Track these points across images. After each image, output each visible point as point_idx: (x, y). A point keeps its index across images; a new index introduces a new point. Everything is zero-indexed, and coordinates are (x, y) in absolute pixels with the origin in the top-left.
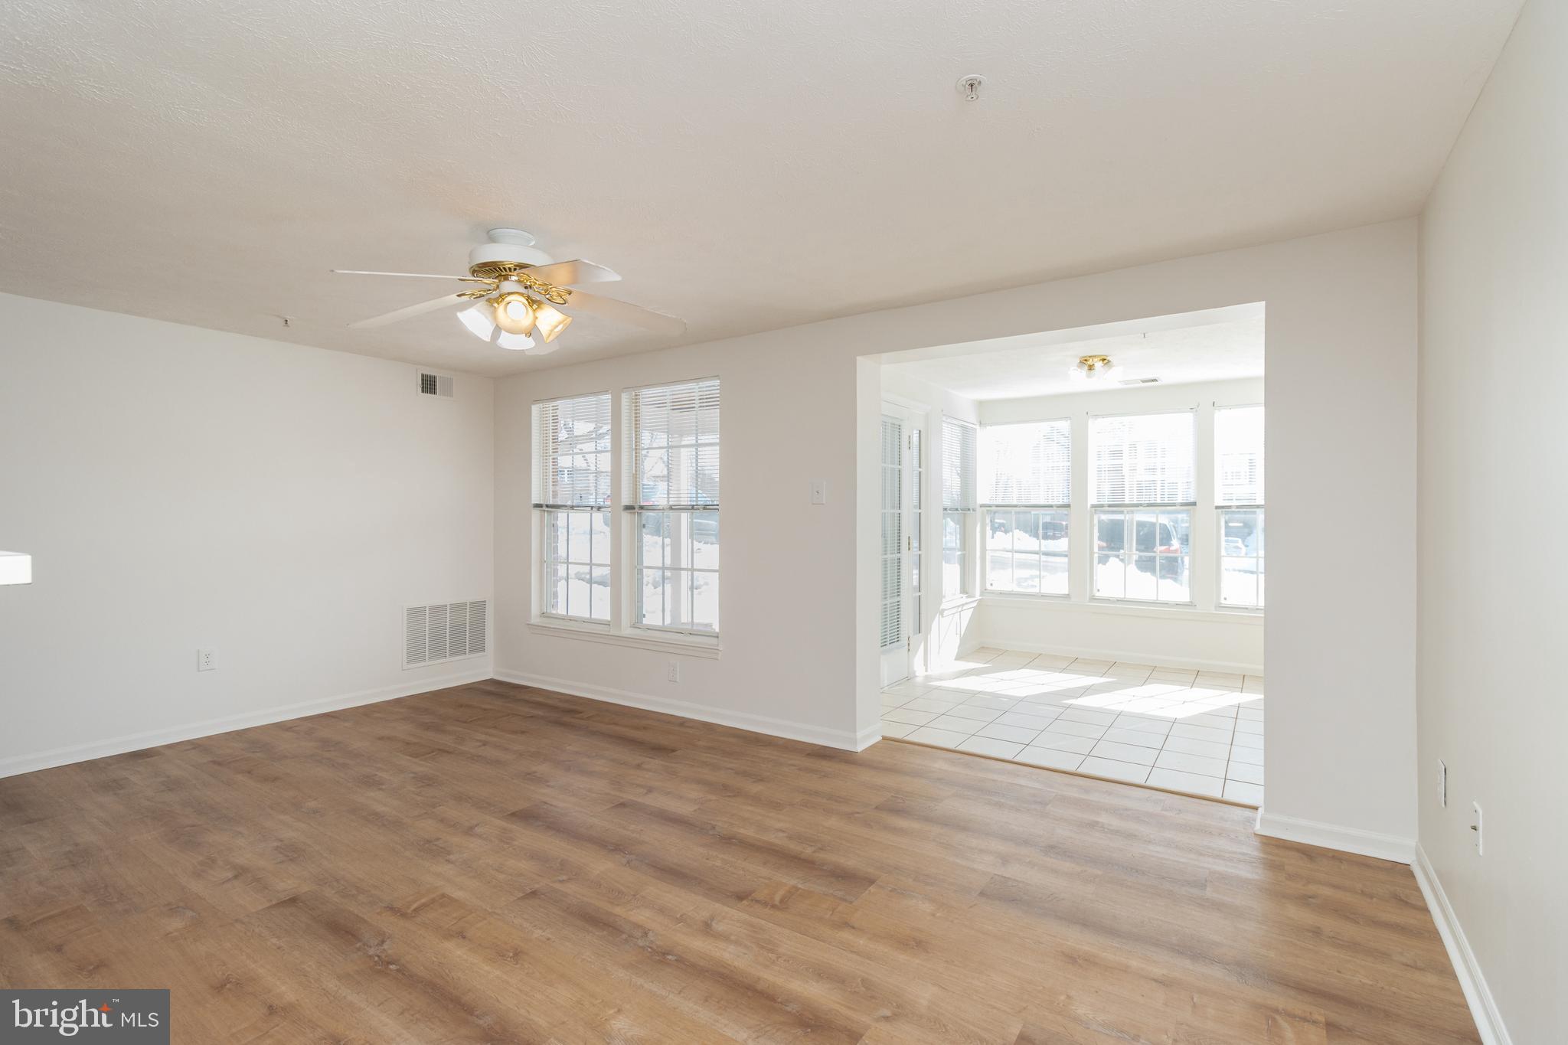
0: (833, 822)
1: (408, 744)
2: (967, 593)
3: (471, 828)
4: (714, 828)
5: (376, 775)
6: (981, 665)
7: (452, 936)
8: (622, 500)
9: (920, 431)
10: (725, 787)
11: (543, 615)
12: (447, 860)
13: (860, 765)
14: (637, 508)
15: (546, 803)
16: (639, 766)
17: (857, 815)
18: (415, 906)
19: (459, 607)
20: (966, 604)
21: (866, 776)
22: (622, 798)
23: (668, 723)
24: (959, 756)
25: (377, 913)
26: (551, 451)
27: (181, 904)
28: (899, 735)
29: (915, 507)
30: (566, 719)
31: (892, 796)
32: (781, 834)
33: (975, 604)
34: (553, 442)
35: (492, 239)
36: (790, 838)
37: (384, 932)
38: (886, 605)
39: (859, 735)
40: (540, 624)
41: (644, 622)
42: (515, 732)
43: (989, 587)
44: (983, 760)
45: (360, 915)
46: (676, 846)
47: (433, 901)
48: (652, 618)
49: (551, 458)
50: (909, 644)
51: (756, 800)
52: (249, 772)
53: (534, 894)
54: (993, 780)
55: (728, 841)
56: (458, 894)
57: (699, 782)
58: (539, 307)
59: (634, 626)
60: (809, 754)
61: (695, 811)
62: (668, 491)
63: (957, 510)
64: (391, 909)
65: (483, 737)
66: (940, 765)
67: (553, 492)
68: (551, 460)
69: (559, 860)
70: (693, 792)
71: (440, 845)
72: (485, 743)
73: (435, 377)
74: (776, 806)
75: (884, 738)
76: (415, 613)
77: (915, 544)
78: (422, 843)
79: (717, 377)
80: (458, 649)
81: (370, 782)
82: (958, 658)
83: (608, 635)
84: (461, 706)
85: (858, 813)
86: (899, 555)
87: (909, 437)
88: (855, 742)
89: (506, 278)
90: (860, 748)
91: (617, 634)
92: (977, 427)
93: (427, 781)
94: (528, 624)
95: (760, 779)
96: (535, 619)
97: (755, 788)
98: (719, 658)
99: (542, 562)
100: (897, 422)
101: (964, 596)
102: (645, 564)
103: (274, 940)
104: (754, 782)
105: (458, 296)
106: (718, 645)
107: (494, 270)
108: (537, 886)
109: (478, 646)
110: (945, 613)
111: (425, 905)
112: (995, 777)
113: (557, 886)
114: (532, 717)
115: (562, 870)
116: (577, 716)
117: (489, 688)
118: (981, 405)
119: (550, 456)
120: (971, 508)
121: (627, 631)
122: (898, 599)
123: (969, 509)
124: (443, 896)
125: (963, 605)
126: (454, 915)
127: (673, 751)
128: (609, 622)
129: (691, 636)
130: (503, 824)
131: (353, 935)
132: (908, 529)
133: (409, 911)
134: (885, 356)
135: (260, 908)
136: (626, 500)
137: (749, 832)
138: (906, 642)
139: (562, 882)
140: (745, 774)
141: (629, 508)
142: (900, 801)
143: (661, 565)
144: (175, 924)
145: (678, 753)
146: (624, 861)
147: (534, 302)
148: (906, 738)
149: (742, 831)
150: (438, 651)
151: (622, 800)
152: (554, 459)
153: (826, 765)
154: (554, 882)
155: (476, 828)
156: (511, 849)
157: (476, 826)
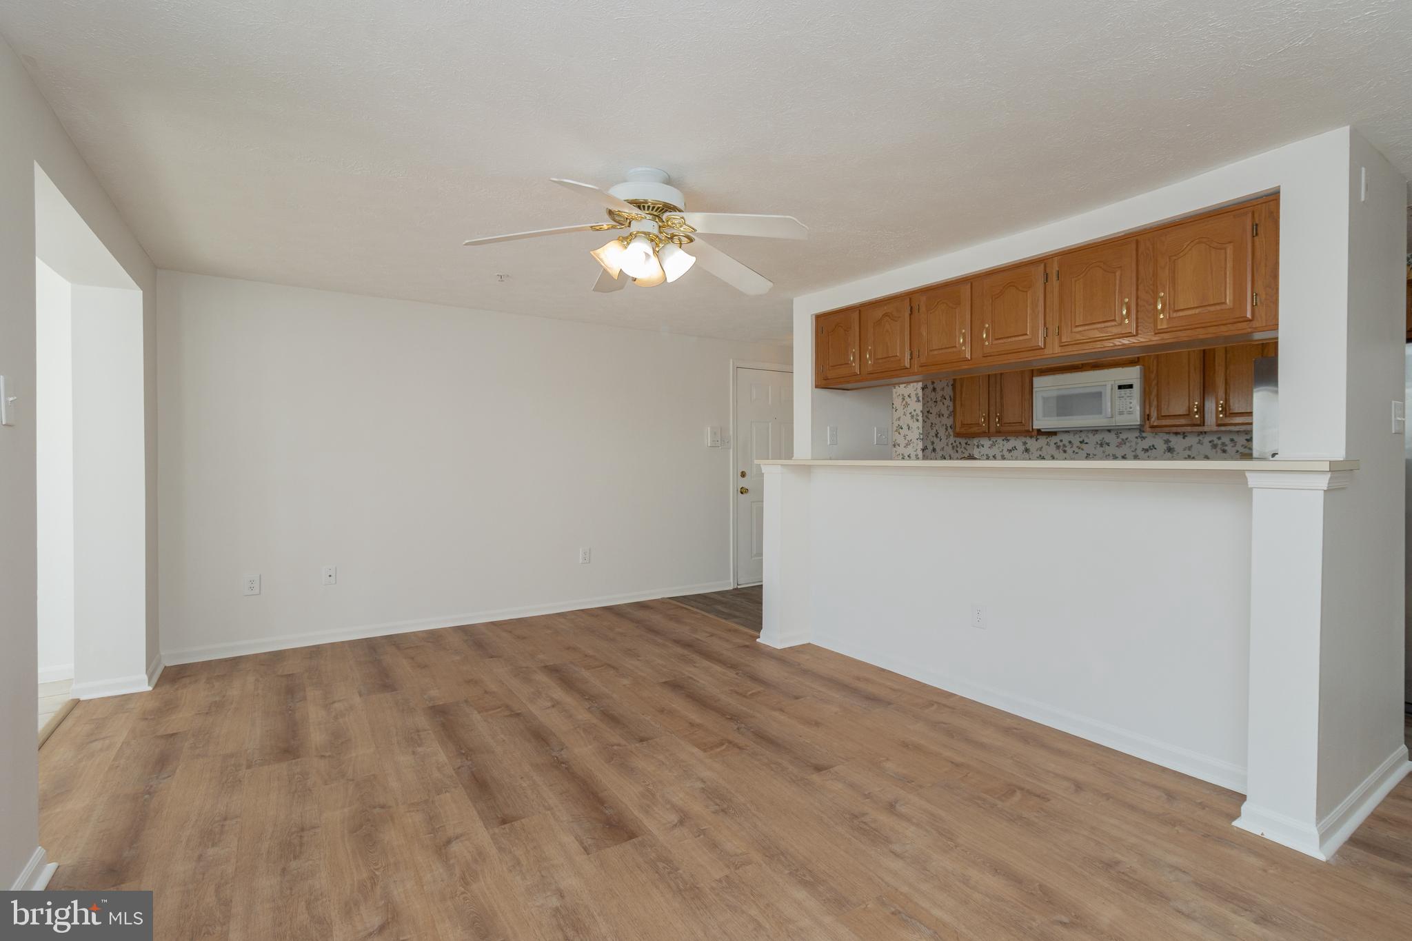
7: (698, 725)
12: (705, 782)
47: (712, 748)
53: (642, 740)
108: (637, 745)
124: (705, 751)
133: (727, 744)
154: (625, 746)
155: (676, 821)
156: (647, 783)
157: (676, 825)
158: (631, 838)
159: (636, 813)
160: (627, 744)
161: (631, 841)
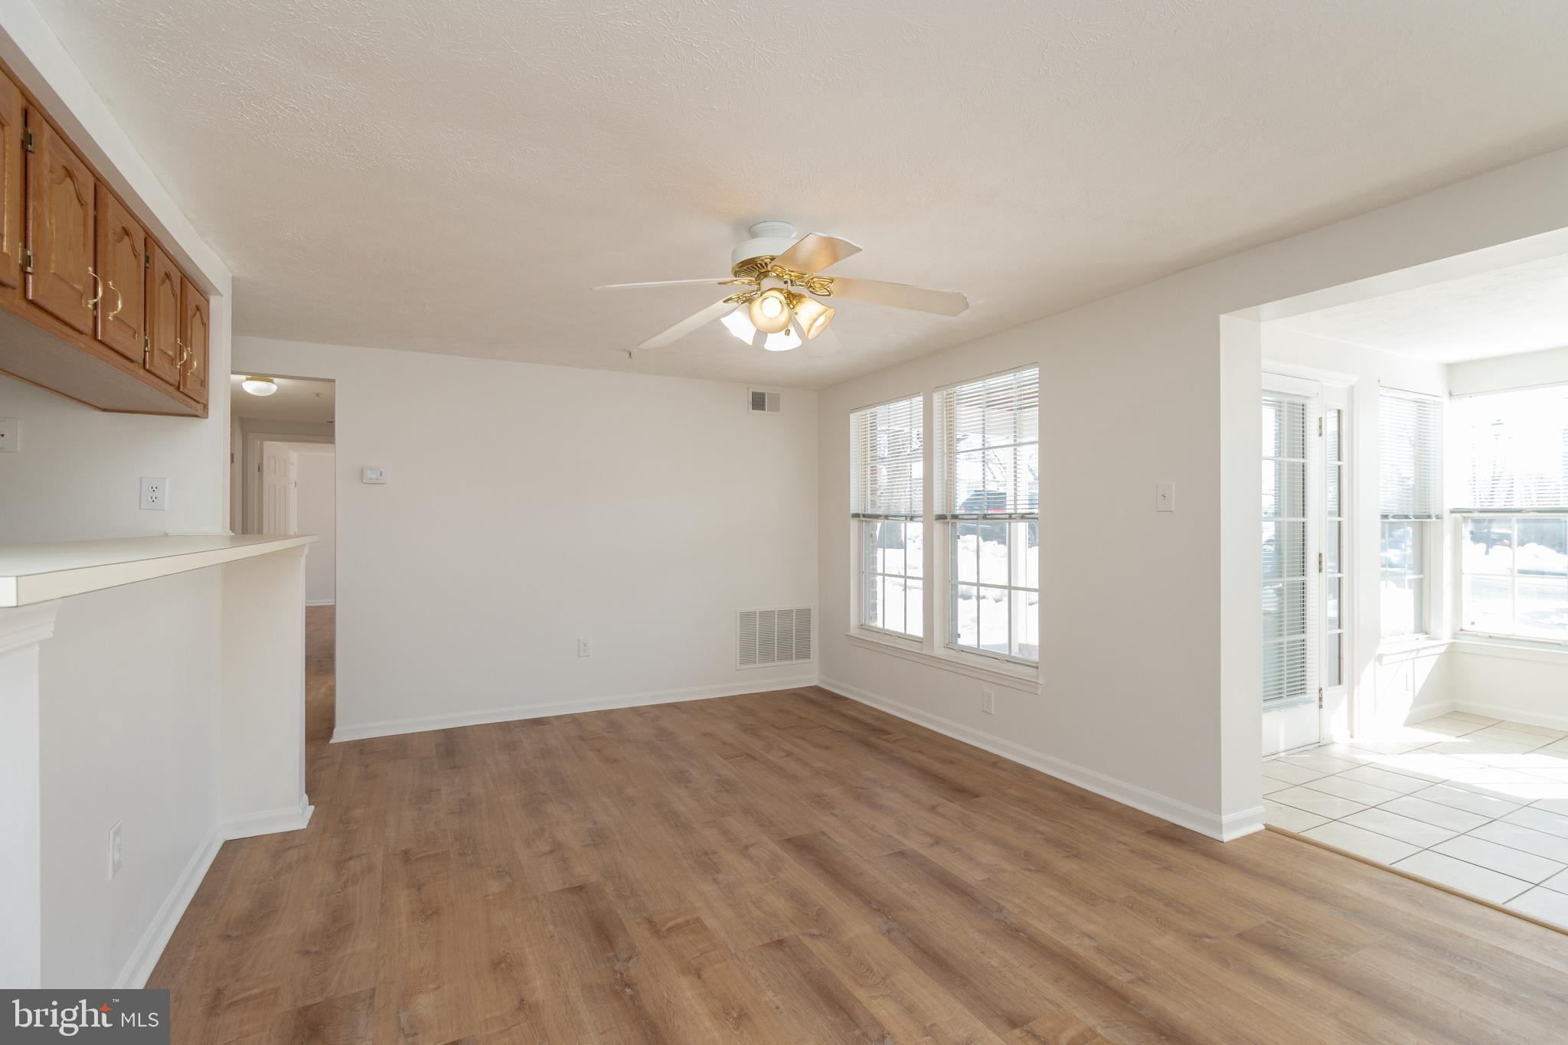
0: (1167, 942)
1: (724, 743)
2: (1426, 633)
3: (747, 847)
4: (1000, 909)
5: (688, 771)
6: (1453, 739)
7: (689, 971)
8: (935, 509)
9: (1339, 411)
10: (1028, 856)
11: (862, 627)
12: (714, 880)
13: (1224, 863)
14: (949, 517)
15: (825, 834)
16: (932, 809)
17: (1208, 940)
18: (669, 925)
19: (785, 614)
20: (1424, 648)
21: (1232, 881)
22: (903, 845)
23: (979, 760)
24: (1396, 879)
25: (637, 923)
26: (869, 459)
27: (507, 868)
28: (1294, 828)
29: (1331, 513)
30: (873, 739)
31: (1268, 922)
32: (1087, 942)
33: (1442, 649)
34: (872, 450)
35: (753, 235)
36: (1099, 950)
37: (635, 946)
38: (1281, 644)
39: (1226, 818)
40: (857, 636)
41: (959, 643)
42: (819, 746)
43: (1467, 626)
44: (1441, 895)
45: (624, 920)
46: (948, 924)
47: (687, 923)
48: (967, 639)
49: (869, 466)
50: (1321, 699)
51: (1064, 882)
52: (599, 751)
53: (780, 943)
54: (1460, 935)
55: (1014, 933)
56: (710, 922)
57: (996, 842)
58: (799, 301)
59: (947, 647)
60: (1150, 833)
61: (983, 881)
62: (1015, 498)
63: (1407, 517)
64: (650, 921)
65: (789, 747)
66: (1359, 889)
67: (871, 501)
68: (869, 469)
69: (817, 908)
70: (987, 854)
71: (715, 860)
72: (789, 754)
73: (764, 394)
74: (1089, 898)
75: (1268, 828)
76: (747, 618)
77: (1330, 564)
78: (700, 853)
79: (1033, 364)
80: (785, 655)
81: (681, 778)
82: (1413, 722)
83: (919, 654)
84: (781, 711)
85: (1208, 937)
86: (1302, 578)
87: (1320, 419)
88: (1219, 827)
89: (766, 274)
90: (1227, 836)
91: (928, 653)
92: (1445, 399)
93: (726, 786)
94: (847, 635)
95: (1075, 855)
96: (854, 631)
97: (1065, 866)
98: (1039, 692)
99: (860, 573)
100: (1301, 401)
101: (1422, 637)
102: (960, 579)
103: (552, 927)
104: (1068, 857)
105: (725, 302)
106: (1037, 677)
107: (754, 268)
108: (786, 934)
109: (804, 654)
110: (1385, 660)
111: (678, 927)
112: (1465, 929)
113: (806, 940)
114: (840, 732)
115: (816, 921)
116: (884, 737)
117: (813, 696)
118: (1451, 368)
119: (868, 464)
120: (1433, 513)
121: (939, 651)
122: (1302, 637)
123: (1429, 517)
124: (697, 920)
125: (1418, 650)
126: (700, 946)
127: (977, 796)
128: (922, 639)
129: (1008, 663)
130: (777, 849)
131: (611, 943)
132: (1318, 541)
134: (1267, 309)
135: (556, 889)
136: (938, 510)
137: (1044, 928)
138: (1316, 696)
139: (812, 936)
140: (1056, 843)
141: (941, 517)
142: (1280, 932)
143: (976, 581)
144: (495, 887)
145: (983, 799)
146: (885, 927)
147: (794, 296)
148: (1305, 835)
149: (1035, 923)
150: (767, 655)
151: (903, 848)
152: (872, 467)
153: (1170, 852)
154: (803, 934)
155: (751, 849)
156: (775, 881)
157: (752, 846)
158: (790, 839)
159: (786, 855)
160: (801, 937)
161: (788, 837)
